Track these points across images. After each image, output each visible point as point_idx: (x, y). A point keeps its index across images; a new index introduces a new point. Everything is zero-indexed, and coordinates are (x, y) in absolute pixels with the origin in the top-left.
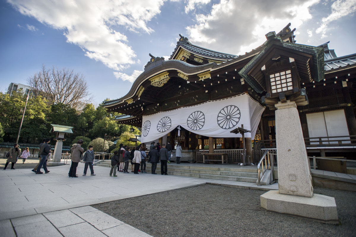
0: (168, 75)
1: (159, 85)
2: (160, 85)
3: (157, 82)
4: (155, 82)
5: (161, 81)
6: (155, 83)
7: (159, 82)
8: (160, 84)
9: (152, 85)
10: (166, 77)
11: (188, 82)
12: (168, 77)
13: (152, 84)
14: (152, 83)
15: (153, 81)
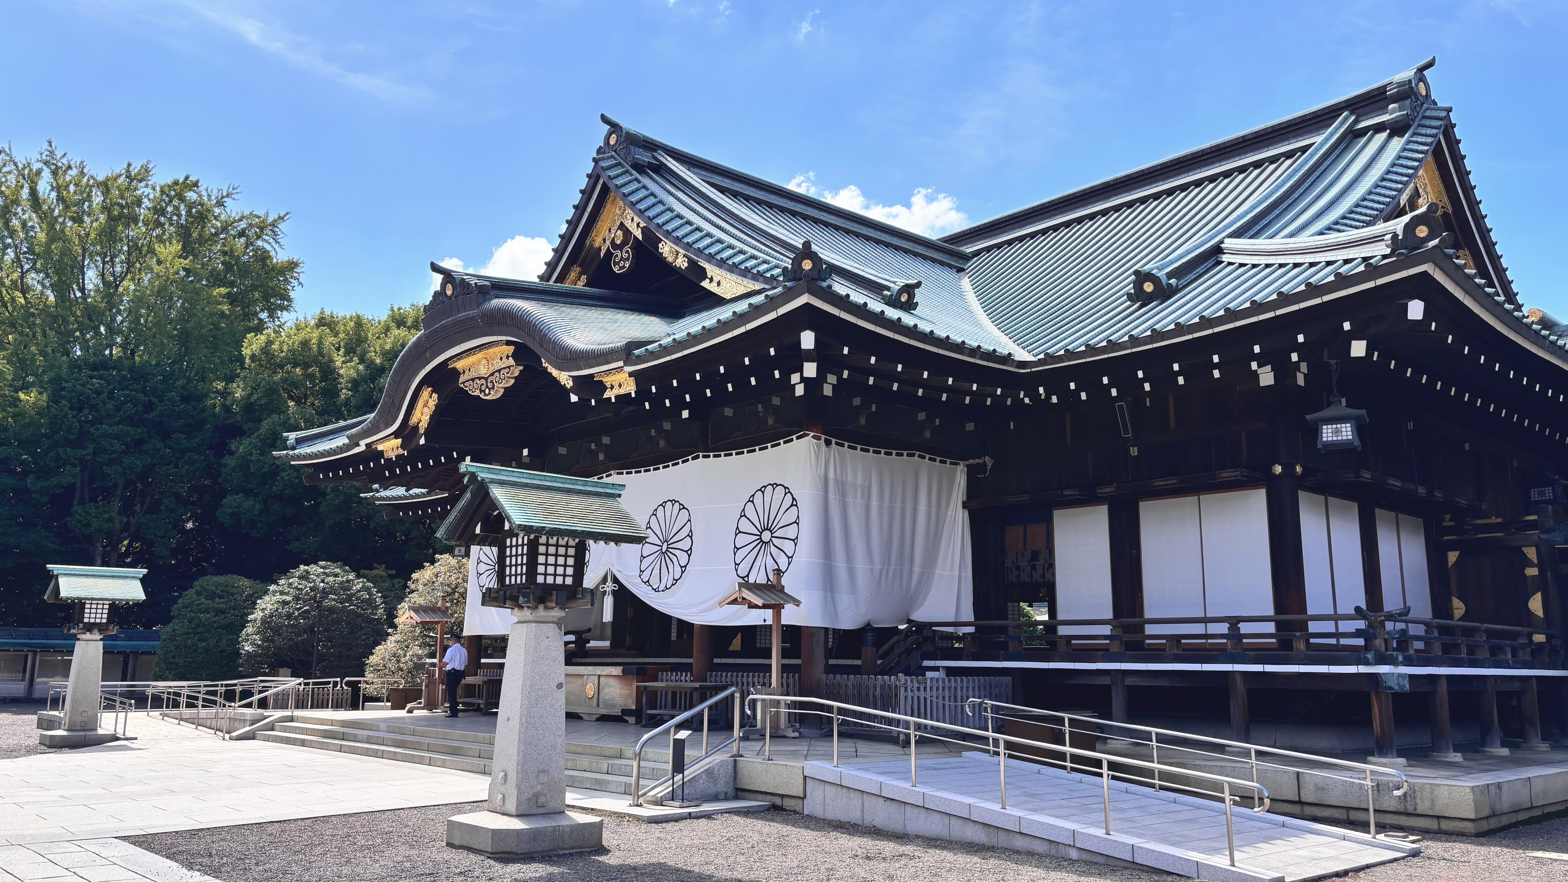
0: (513, 358)
2: (487, 391)
3: (479, 378)
4: (473, 375)
5: (491, 378)
6: (473, 380)
7: (486, 379)
8: (487, 387)
9: (462, 386)
10: (505, 363)
11: (574, 398)
12: (511, 361)
13: (463, 383)
14: (462, 379)
15: (464, 373)
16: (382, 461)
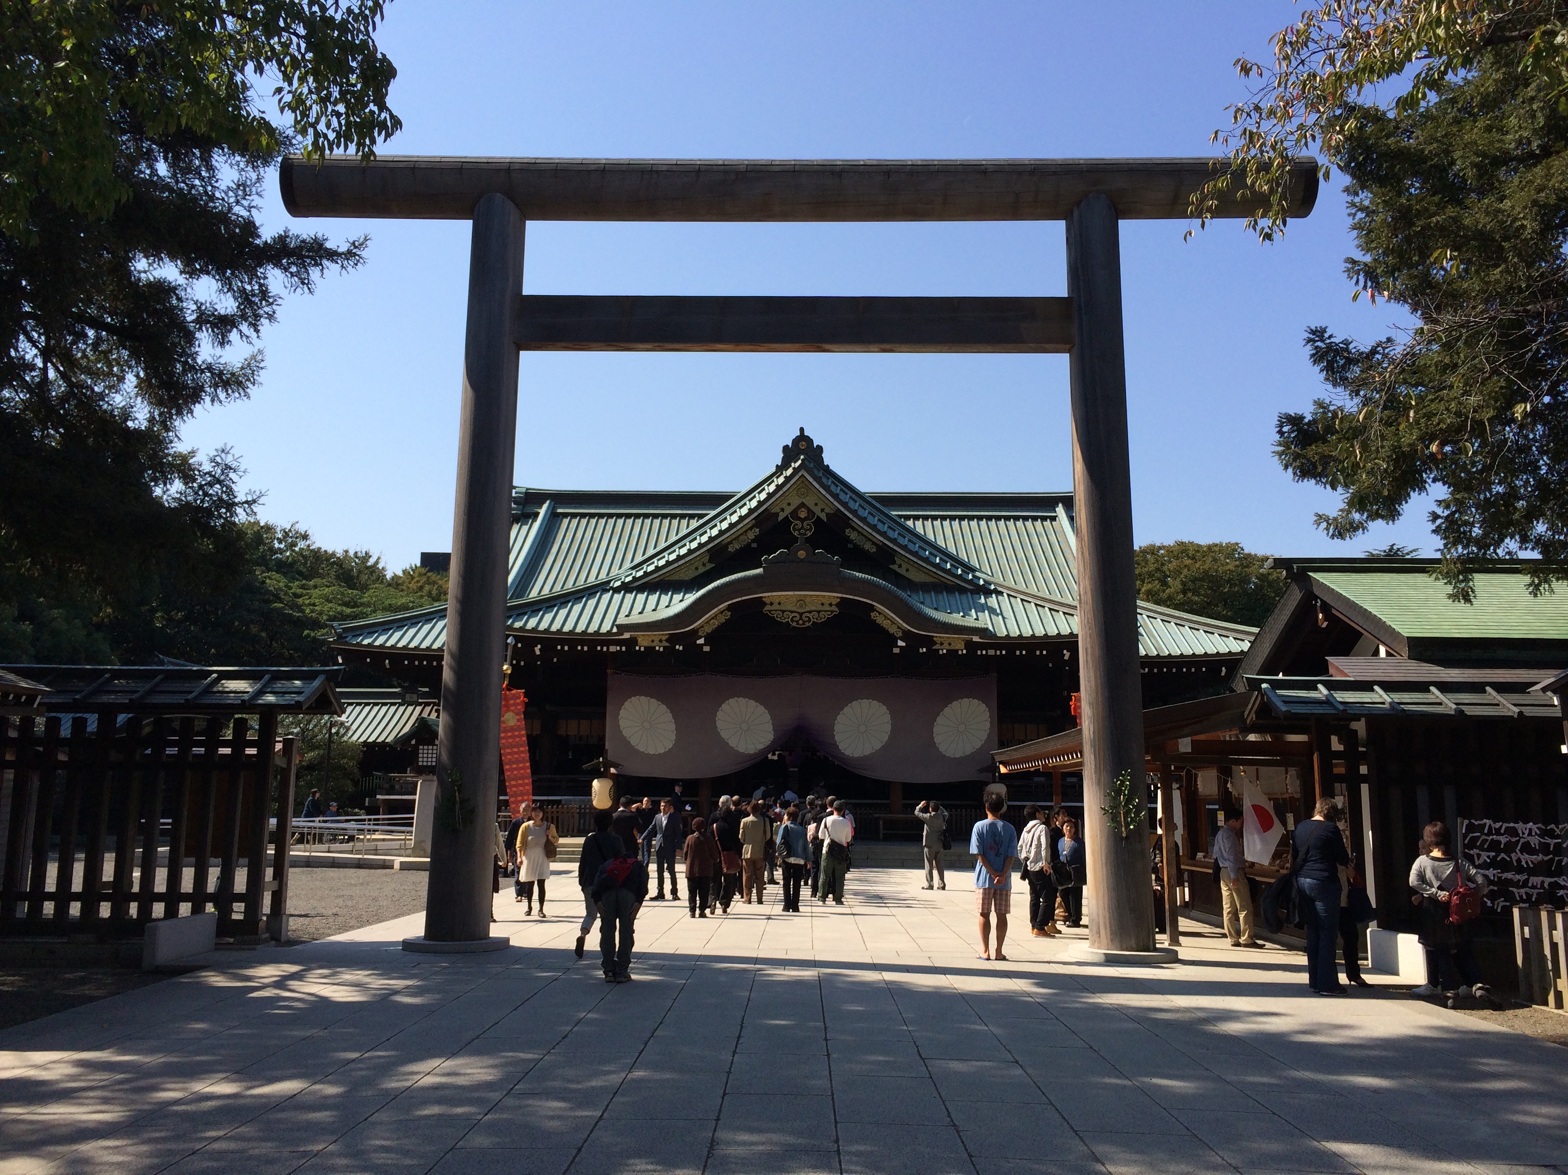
0: (837, 605)
1: (798, 624)
2: (801, 622)
3: (792, 612)
4: (782, 608)
6: (783, 612)
7: (801, 614)
8: (801, 619)
9: (769, 615)
10: (827, 608)
12: (834, 608)
13: (770, 611)
14: (768, 608)
15: (772, 604)
16: (637, 648)
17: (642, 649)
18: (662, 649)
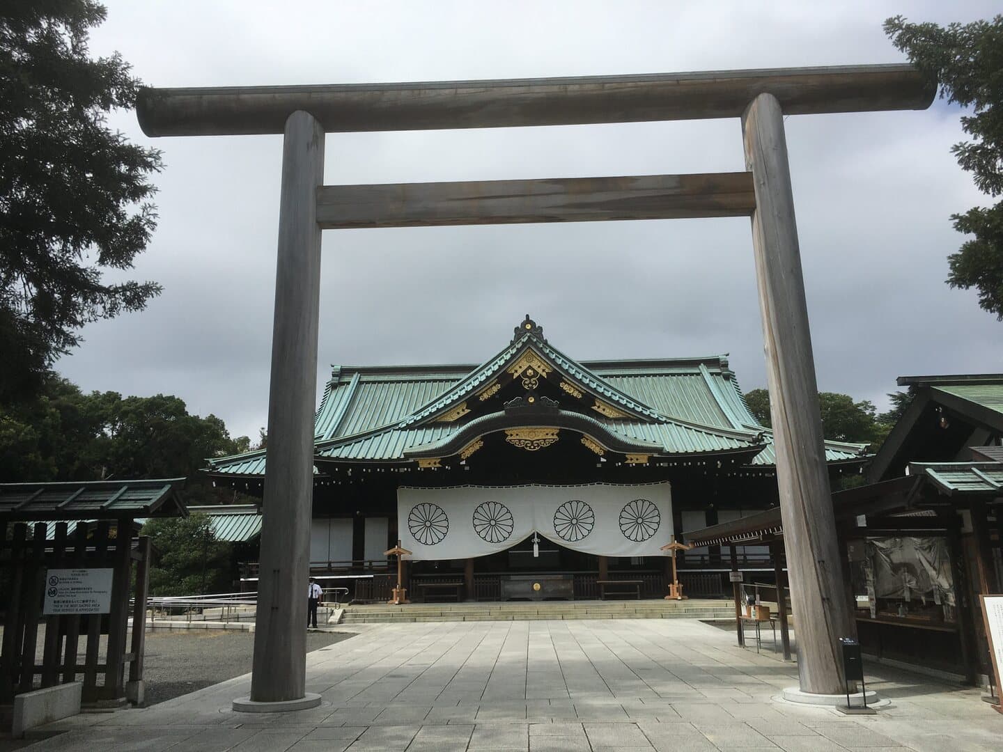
0: (557, 435)
1: (530, 448)
3: (526, 440)
5: (538, 442)
7: (532, 442)
9: (510, 442)
11: (603, 460)
12: (555, 437)
14: (509, 438)
16: (419, 469)
17: (422, 470)
18: (436, 469)
